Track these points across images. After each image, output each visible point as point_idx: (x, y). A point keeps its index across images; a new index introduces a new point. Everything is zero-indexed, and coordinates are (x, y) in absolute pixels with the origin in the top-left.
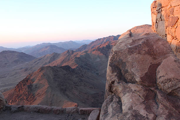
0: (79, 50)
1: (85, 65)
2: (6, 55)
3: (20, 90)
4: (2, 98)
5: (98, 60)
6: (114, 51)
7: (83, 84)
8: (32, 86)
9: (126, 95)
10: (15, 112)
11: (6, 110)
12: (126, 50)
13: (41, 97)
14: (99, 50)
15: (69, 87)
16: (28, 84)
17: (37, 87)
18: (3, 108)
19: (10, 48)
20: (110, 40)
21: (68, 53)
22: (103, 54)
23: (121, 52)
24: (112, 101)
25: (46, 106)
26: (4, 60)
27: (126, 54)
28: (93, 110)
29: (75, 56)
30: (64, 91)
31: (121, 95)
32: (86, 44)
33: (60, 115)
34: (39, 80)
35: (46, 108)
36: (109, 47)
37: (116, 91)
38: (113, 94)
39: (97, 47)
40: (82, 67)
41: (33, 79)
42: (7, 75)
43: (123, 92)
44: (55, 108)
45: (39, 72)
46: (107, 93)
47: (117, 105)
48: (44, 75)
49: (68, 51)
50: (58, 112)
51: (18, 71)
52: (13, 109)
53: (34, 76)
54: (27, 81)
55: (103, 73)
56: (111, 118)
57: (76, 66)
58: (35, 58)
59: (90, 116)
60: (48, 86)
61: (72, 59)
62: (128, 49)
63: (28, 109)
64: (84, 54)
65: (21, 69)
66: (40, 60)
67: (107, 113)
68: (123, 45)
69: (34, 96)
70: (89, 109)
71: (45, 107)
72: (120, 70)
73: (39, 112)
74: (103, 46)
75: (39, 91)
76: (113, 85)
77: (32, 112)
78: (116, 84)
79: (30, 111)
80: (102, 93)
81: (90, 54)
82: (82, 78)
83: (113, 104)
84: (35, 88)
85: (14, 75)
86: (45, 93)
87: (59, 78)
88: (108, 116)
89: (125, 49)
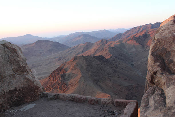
0: (114, 39)
1: (119, 55)
2: (41, 44)
3: (53, 79)
4: (39, 85)
5: (134, 50)
6: (156, 39)
7: (117, 75)
8: (65, 76)
9: (170, 88)
10: (51, 99)
11: (43, 97)
12: (170, 38)
13: (73, 87)
14: (134, 39)
15: (102, 78)
16: (62, 73)
17: (70, 77)
18: (40, 94)
19: (44, 37)
20: (147, 28)
21: (101, 42)
22: (139, 44)
23: (165, 40)
24: (154, 93)
25: (81, 96)
26: (39, 50)
27: (170, 42)
28: (129, 102)
29: (109, 45)
30: (96, 81)
31: (164, 87)
32: (120, 33)
33: (95, 105)
34: (72, 70)
35: (81, 97)
36: (146, 36)
37: (158, 83)
38: (155, 86)
39: (132, 36)
40: (116, 57)
41: (67, 68)
42: (41, 64)
43: (167, 84)
44: (90, 98)
45: (73, 61)
46: (147, 85)
47: (160, 98)
48: (77, 65)
49: (102, 40)
50: (93, 102)
51: (52, 60)
52: (49, 97)
53: (68, 66)
54: (61, 71)
55: (139, 64)
56: (153, 112)
57: (110, 56)
58: (68, 47)
59: (126, 108)
60: (81, 76)
61: (106, 49)
62: (173, 37)
63: (63, 98)
64: (119, 43)
65: (55, 58)
66: (73, 49)
67: (148, 106)
68: (167, 32)
69: (67, 86)
70: (125, 100)
71: (79, 96)
72: (164, 60)
73: (74, 101)
74: (140, 35)
75: (72, 81)
76: (155, 76)
77: (67, 101)
78: (158, 75)
79: (65, 99)
80: (137, 85)
81: (125, 44)
82: (116, 69)
83: (155, 96)
84: (68, 78)
85: (48, 64)
86: (78, 83)
87: (92, 68)
88: (149, 109)
89: (170, 36)
